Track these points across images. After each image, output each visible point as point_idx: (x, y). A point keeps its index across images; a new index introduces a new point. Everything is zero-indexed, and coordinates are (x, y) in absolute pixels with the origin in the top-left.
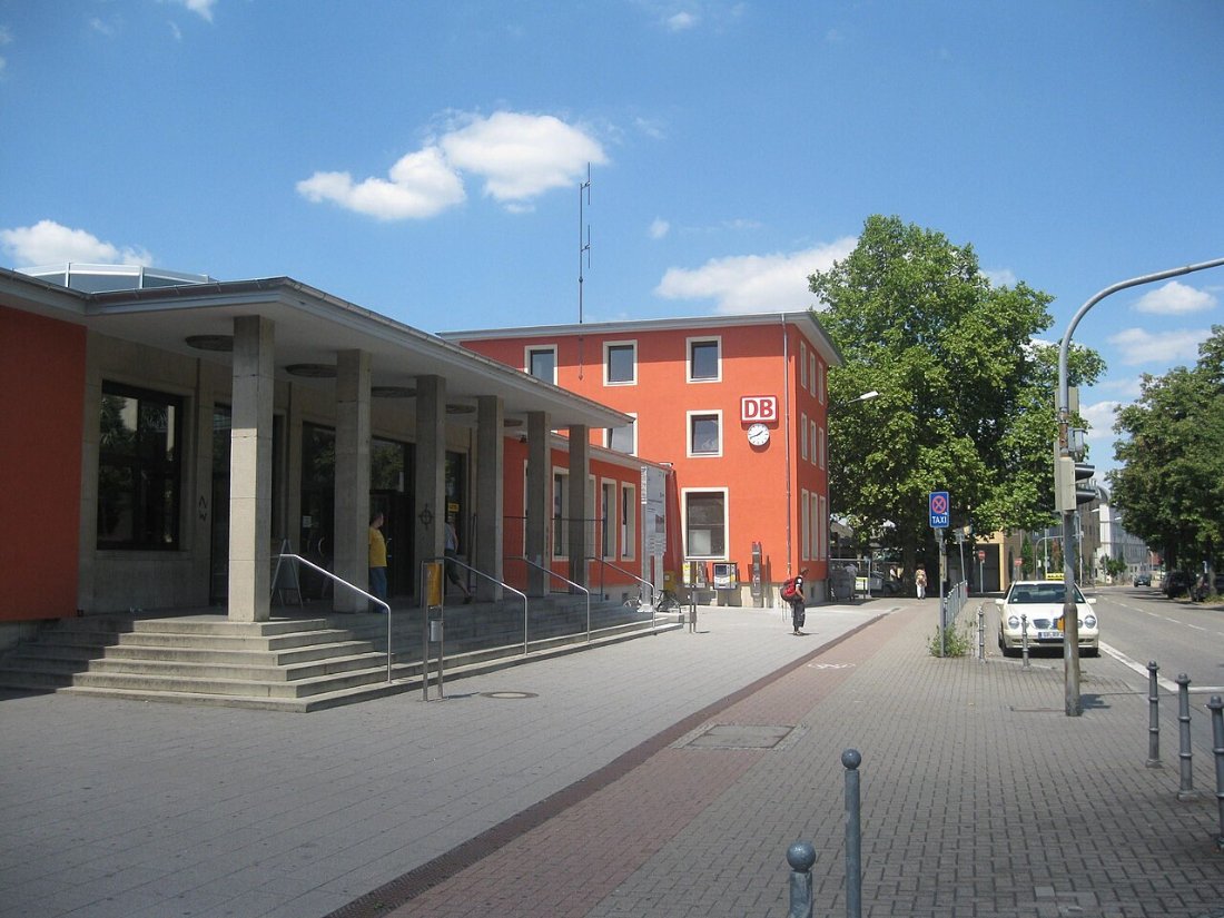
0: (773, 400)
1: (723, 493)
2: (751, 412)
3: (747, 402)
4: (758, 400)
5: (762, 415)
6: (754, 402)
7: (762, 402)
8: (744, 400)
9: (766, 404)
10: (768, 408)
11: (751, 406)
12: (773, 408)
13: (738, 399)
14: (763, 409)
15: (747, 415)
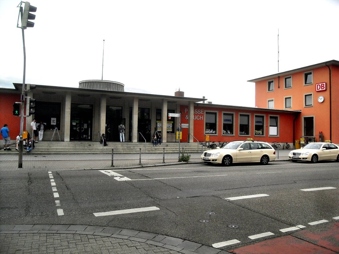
0: (324, 84)
1: (313, 117)
2: (319, 88)
3: (318, 85)
4: (320, 84)
5: (322, 89)
6: (319, 85)
7: (322, 85)
8: (317, 85)
9: (323, 85)
10: (323, 86)
11: (319, 86)
12: (325, 86)
13: (315, 84)
14: (322, 87)
15: (318, 89)
